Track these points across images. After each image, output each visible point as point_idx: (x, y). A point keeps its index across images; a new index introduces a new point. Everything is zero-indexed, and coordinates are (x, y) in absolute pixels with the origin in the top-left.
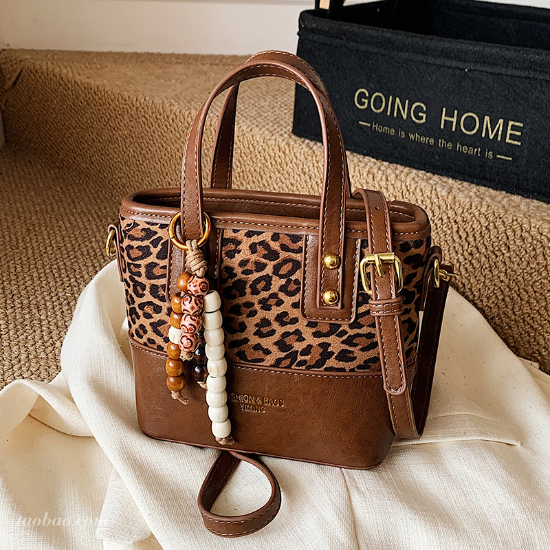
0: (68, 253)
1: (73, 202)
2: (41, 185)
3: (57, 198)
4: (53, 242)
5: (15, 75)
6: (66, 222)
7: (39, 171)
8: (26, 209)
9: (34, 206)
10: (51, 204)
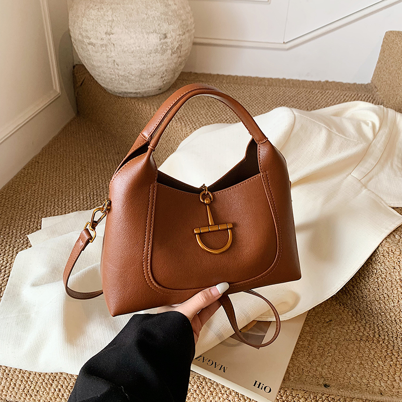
0: (99, 185)
1: (107, 153)
2: (92, 141)
3: (99, 150)
4: (93, 178)
5: (82, 80)
6: (101, 166)
7: (92, 131)
8: (83, 156)
9: (87, 154)
10: (96, 153)
